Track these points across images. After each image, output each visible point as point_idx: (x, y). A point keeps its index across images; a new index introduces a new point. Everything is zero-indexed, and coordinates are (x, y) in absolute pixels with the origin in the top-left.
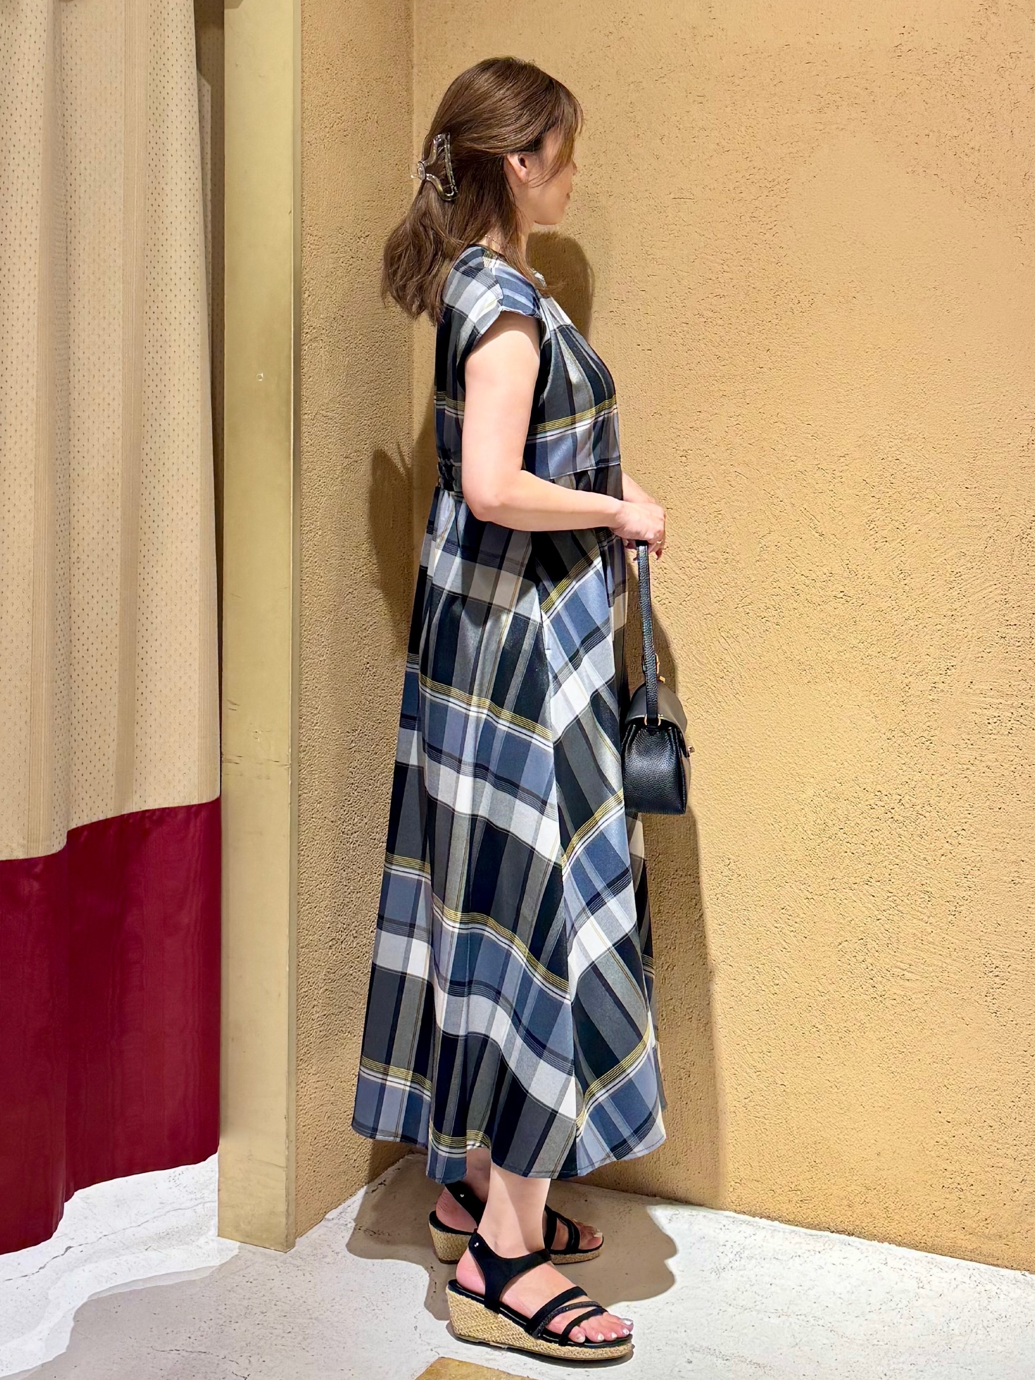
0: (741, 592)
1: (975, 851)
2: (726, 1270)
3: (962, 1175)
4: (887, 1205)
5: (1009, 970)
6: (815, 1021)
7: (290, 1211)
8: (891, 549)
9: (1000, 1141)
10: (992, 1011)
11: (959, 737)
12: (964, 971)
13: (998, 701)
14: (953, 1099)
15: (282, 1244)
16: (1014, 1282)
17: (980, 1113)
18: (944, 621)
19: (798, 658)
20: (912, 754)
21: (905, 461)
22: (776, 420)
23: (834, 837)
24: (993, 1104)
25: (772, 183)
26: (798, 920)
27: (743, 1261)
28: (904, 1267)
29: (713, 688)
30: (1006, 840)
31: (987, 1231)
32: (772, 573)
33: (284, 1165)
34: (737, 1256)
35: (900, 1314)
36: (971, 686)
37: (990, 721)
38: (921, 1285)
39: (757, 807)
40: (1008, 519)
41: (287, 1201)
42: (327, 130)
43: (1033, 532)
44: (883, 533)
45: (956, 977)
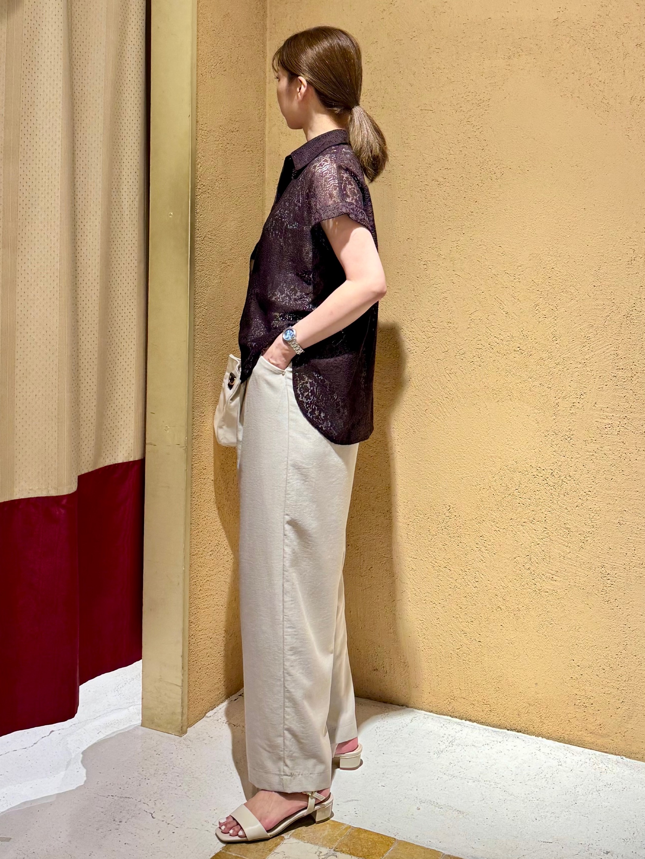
0: (458, 347)
1: (596, 504)
2: (443, 752)
3: (586, 698)
4: (541, 714)
5: (616, 576)
6: (499, 604)
7: (184, 711)
8: (548, 323)
9: (609, 678)
10: (606, 600)
11: (588, 435)
12: (589, 576)
13: (611, 415)
14: (581, 652)
15: (179, 732)
16: (616, 763)
17: (598, 661)
18: (579, 366)
20: (559, 446)
21: (557, 269)
22: (481, 244)
23: (512, 494)
24: (605, 656)
25: (480, 101)
26: (490, 544)
27: (454, 747)
28: (551, 752)
29: (441, 404)
30: (616, 498)
31: (600, 732)
32: (477, 336)
33: (180, 685)
34: (451, 743)
35: (547, 781)
36: (596, 405)
37: (606, 426)
38: (560, 764)
39: (466, 475)
40: (619, 305)
41: (182, 706)
42: (213, 67)
43: (634, 313)
44: (544, 312)
45: (584, 580)
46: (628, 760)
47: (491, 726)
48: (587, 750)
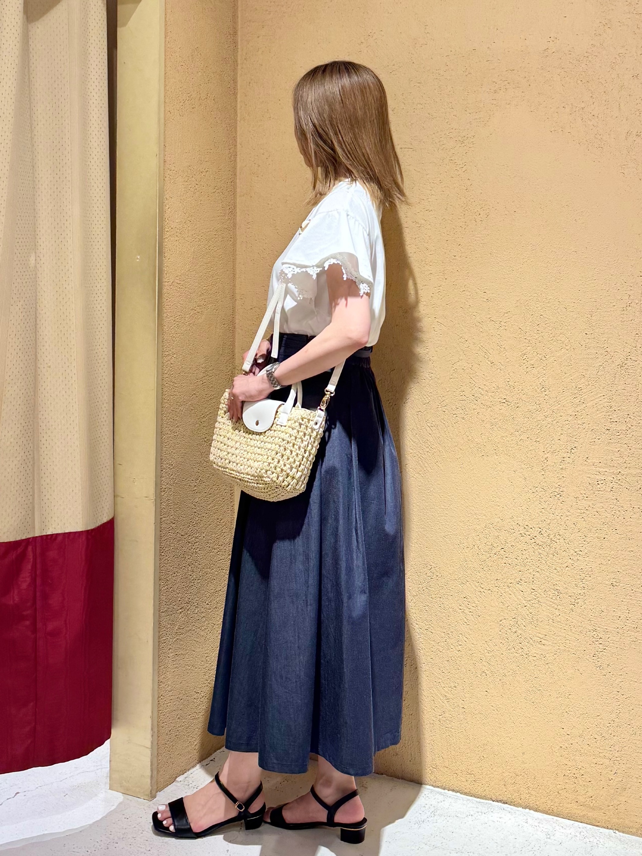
0: (440, 398)
1: (588, 564)
2: (425, 822)
3: (576, 768)
4: (528, 785)
5: (608, 640)
6: (484, 668)
7: (153, 775)
8: (537, 372)
9: (601, 748)
10: (597, 666)
11: (579, 492)
12: (579, 640)
13: (604, 470)
14: (571, 720)
15: (149, 796)
16: (608, 837)
17: (588, 730)
18: (570, 419)
19: (476, 440)
20: (548, 503)
21: (546, 316)
22: (465, 290)
23: (497, 553)
24: (597, 724)
25: (464, 138)
26: (474, 605)
27: (435, 817)
28: (539, 824)
29: (422, 458)
30: (609, 558)
31: (592, 805)
32: (460, 387)
33: (150, 747)
34: (432, 814)
36: (587, 460)
37: (599, 483)
38: (548, 836)
39: (449, 533)
40: (612, 354)
41: (152, 771)
42: (181, 104)
43: (629, 363)
44: (532, 362)
45: (574, 644)
46: (621, 834)
47: (475, 797)
48: (577, 824)
